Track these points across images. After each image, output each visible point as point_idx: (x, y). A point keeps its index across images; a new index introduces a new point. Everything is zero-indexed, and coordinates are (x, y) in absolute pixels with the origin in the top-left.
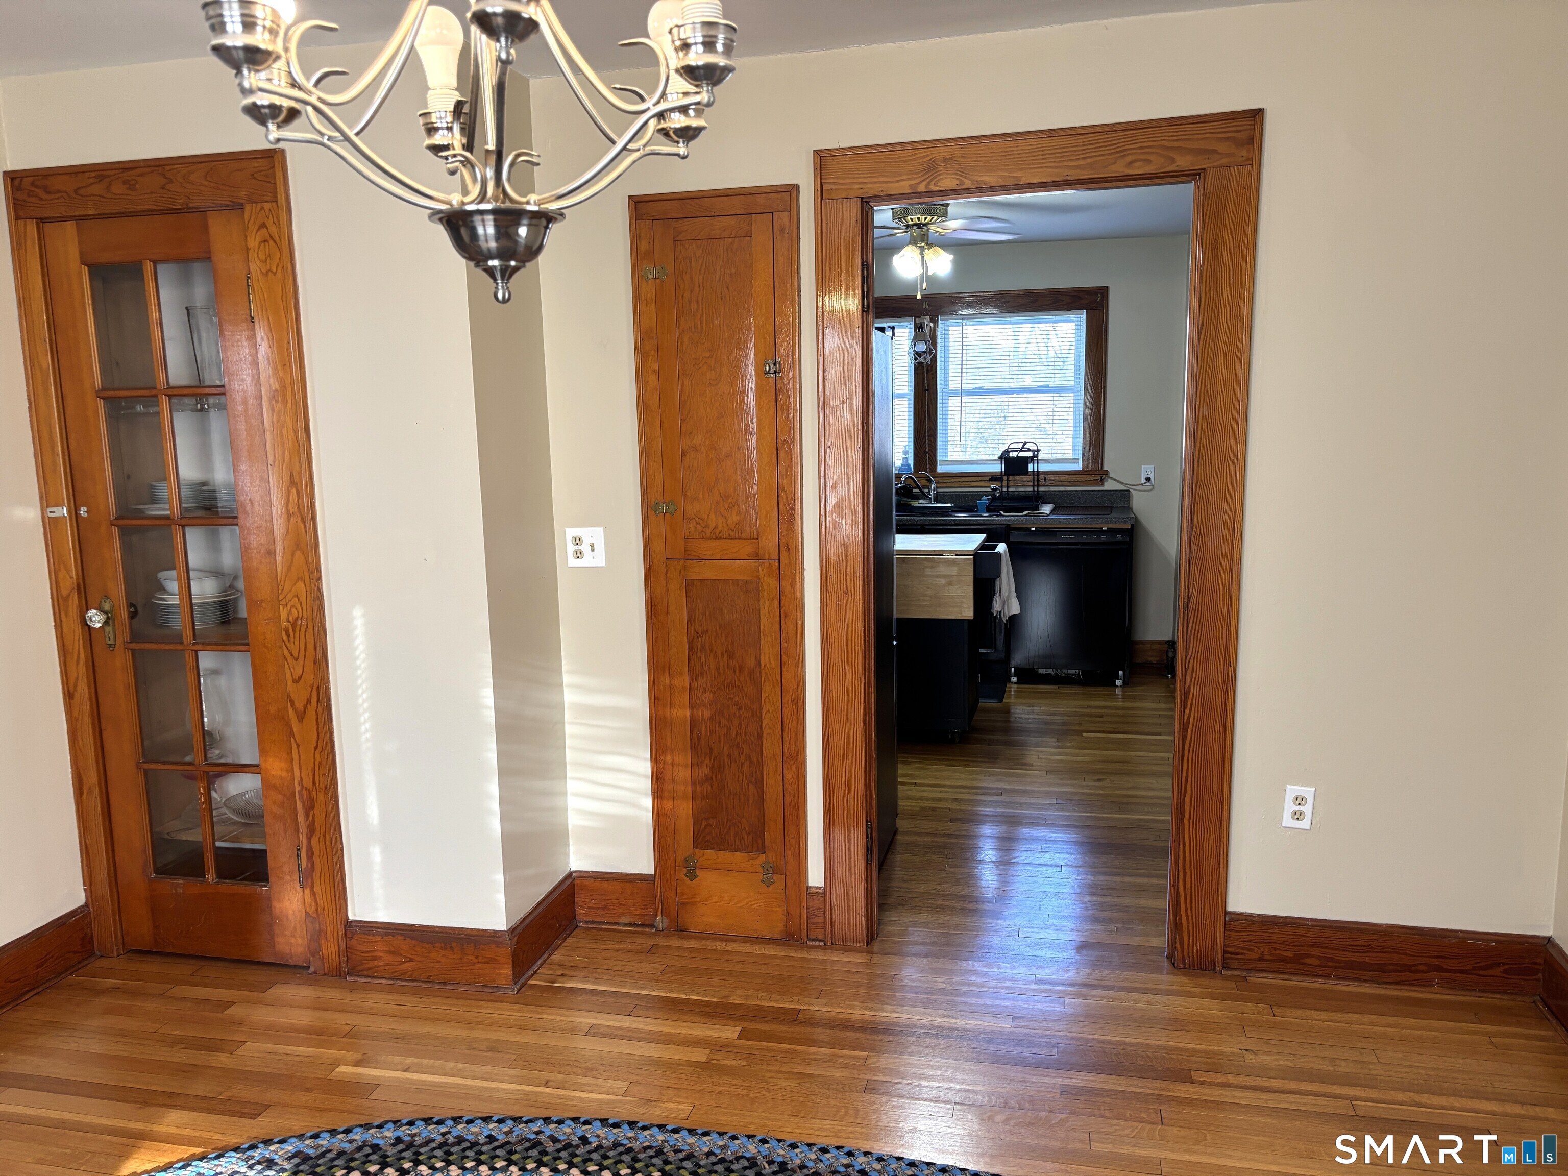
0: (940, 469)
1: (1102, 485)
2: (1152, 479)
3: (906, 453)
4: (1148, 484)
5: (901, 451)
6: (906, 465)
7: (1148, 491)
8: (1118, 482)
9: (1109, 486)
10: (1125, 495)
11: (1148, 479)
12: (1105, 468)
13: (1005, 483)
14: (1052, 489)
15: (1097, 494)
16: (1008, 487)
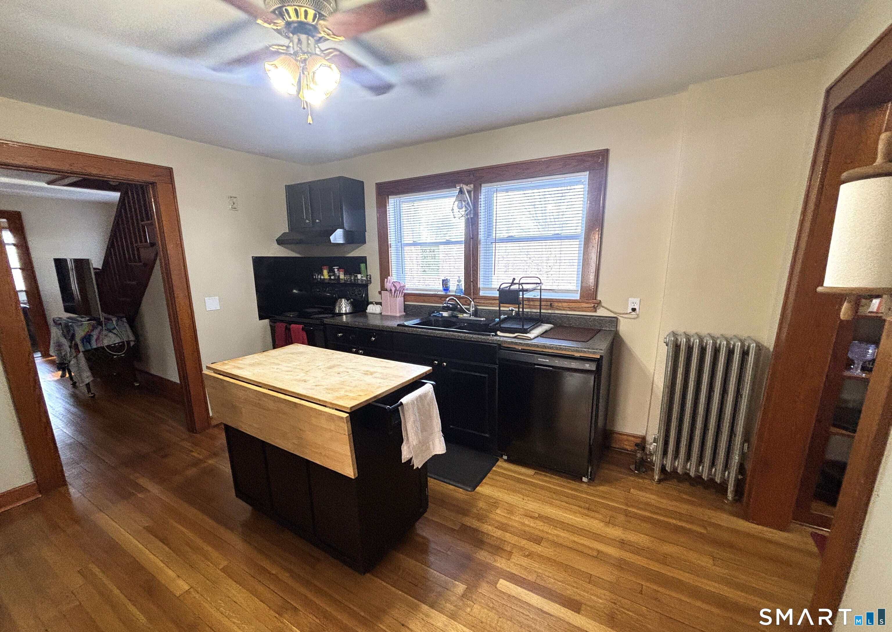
0: (482, 293)
1: (596, 311)
2: (637, 310)
3: (459, 281)
4: (633, 313)
5: (456, 280)
6: (459, 289)
7: (634, 319)
8: (608, 310)
9: (601, 312)
10: (614, 321)
11: (634, 310)
12: (599, 298)
13: (521, 306)
14: (557, 312)
15: (590, 319)
16: (523, 308)
